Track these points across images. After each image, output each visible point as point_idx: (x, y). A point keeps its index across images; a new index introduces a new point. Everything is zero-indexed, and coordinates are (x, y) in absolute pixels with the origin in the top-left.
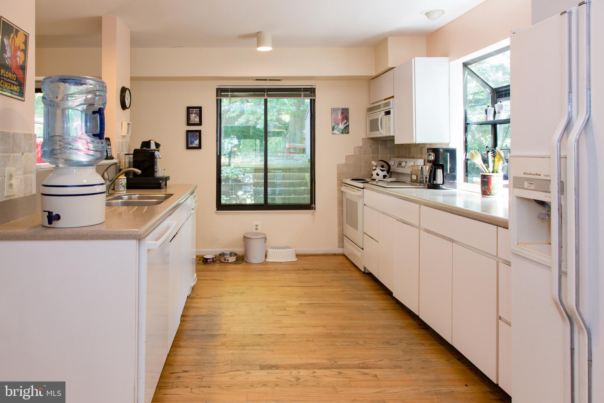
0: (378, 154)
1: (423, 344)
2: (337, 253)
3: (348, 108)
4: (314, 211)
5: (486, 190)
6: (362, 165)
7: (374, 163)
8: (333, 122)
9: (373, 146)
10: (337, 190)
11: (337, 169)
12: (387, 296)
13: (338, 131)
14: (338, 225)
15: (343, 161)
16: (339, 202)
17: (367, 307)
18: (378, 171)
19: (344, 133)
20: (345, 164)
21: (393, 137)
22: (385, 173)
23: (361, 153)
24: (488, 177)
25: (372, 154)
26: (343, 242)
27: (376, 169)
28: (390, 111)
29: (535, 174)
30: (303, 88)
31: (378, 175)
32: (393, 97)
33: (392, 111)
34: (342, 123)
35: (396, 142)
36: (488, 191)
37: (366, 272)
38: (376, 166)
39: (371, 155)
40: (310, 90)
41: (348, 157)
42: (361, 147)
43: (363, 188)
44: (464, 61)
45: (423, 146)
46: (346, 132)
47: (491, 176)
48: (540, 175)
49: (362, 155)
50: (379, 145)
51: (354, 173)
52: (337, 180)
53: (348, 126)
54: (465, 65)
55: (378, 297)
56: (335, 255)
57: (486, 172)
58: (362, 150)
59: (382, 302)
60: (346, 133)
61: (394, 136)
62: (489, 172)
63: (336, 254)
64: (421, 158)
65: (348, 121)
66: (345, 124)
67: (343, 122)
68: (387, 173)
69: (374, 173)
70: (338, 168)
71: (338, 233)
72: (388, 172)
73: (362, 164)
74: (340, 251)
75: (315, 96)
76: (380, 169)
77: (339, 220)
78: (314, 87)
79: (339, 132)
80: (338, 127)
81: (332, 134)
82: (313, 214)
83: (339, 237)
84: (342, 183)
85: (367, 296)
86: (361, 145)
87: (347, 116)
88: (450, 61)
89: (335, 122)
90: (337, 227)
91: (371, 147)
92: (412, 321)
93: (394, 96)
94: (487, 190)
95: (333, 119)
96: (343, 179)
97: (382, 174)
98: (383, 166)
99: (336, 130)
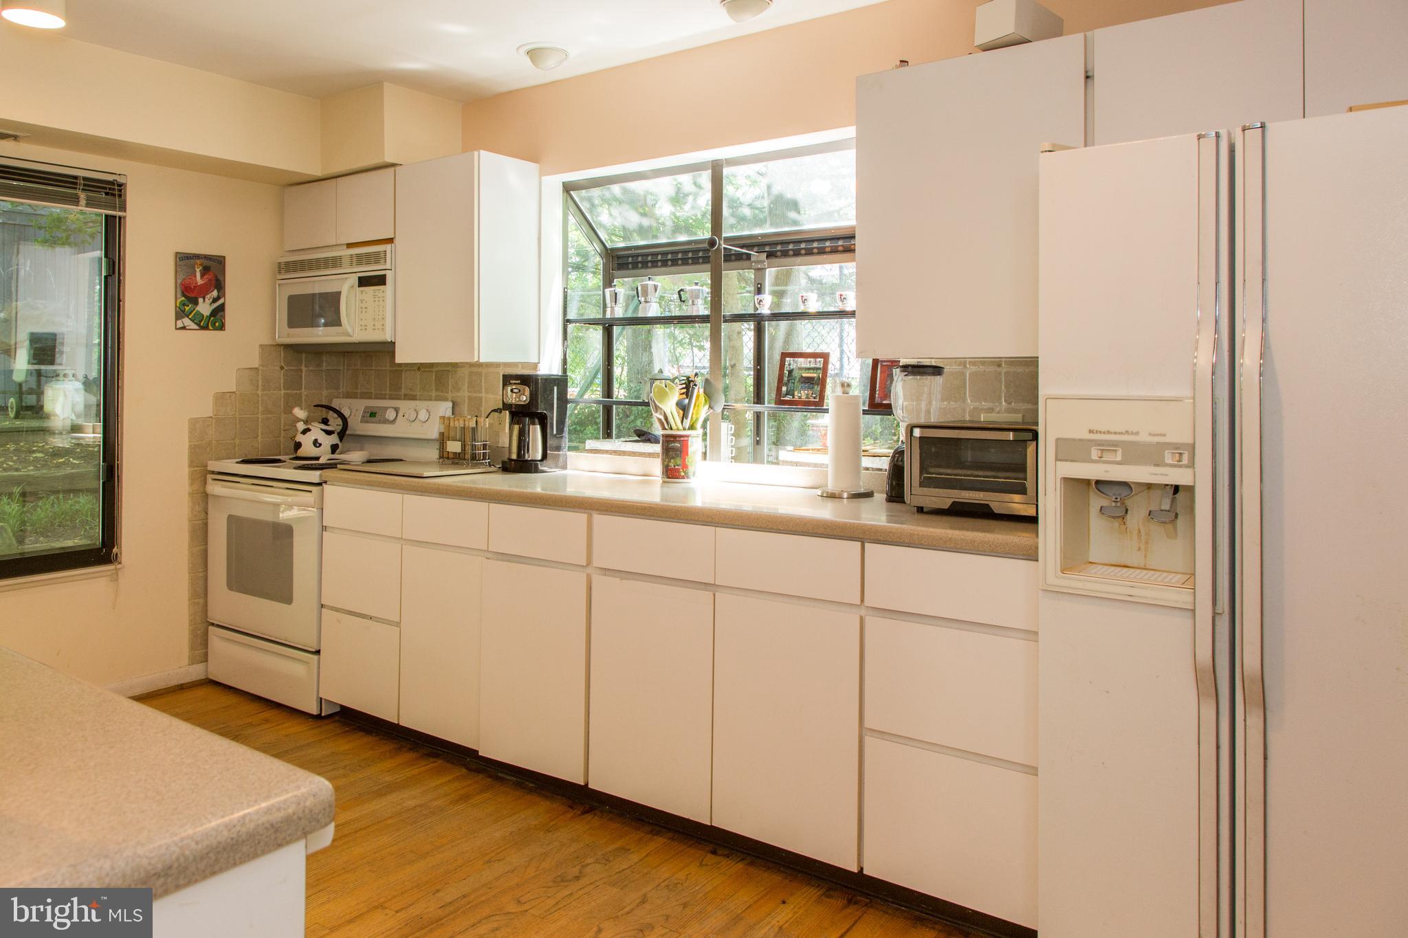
0: (300, 389)
1: (625, 850)
2: (187, 680)
3: (224, 257)
4: (119, 566)
5: (677, 467)
6: (260, 420)
7: (300, 413)
8: (179, 294)
9: (287, 367)
10: (189, 494)
11: (190, 432)
12: (434, 762)
13: (193, 321)
14: (189, 600)
15: (206, 409)
16: (193, 532)
17: (420, 806)
18: (317, 432)
19: (210, 328)
20: (211, 417)
21: (393, 344)
22: (334, 439)
23: (257, 387)
24: (682, 439)
25: (284, 389)
26: (205, 643)
27: (309, 430)
28: (384, 276)
29: (1124, 432)
30: (85, 179)
31: (316, 443)
32: (390, 241)
33: (389, 275)
34: (206, 299)
35: (399, 359)
36: (681, 470)
37: (323, 715)
38: (306, 422)
39: (283, 392)
40: (105, 188)
41: (221, 398)
42: (257, 368)
43: (319, 484)
44: (566, 180)
45: (449, 368)
46: (217, 324)
47: (688, 436)
48: (1137, 433)
49: (260, 393)
50: (303, 365)
51: (237, 441)
52: (190, 466)
53: (221, 308)
54: (568, 188)
55: (415, 771)
56: (181, 688)
57: (671, 429)
58: (260, 377)
59: (439, 782)
60: (215, 329)
61: (395, 343)
62: (684, 429)
63: (184, 686)
64: (445, 399)
65: (224, 295)
66: (215, 300)
67: (208, 296)
68: (338, 439)
69: (306, 441)
70: (192, 430)
71: (191, 621)
72: (342, 435)
73: (260, 416)
74: (196, 672)
75: (123, 208)
76: (321, 429)
77: (193, 582)
78: (121, 180)
79: (195, 323)
80: (194, 309)
81: (176, 329)
82: (115, 578)
83: (193, 632)
84: (202, 475)
85: (388, 778)
86: (256, 364)
87: (221, 278)
88: (542, 174)
89: (184, 295)
90: (186, 602)
91: (282, 368)
92: (548, 803)
93: (392, 239)
94: (680, 467)
95: (181, 284)
96: (210, 462)
97: (327, 441)
98: (325, 421)
99: (188, 316)
